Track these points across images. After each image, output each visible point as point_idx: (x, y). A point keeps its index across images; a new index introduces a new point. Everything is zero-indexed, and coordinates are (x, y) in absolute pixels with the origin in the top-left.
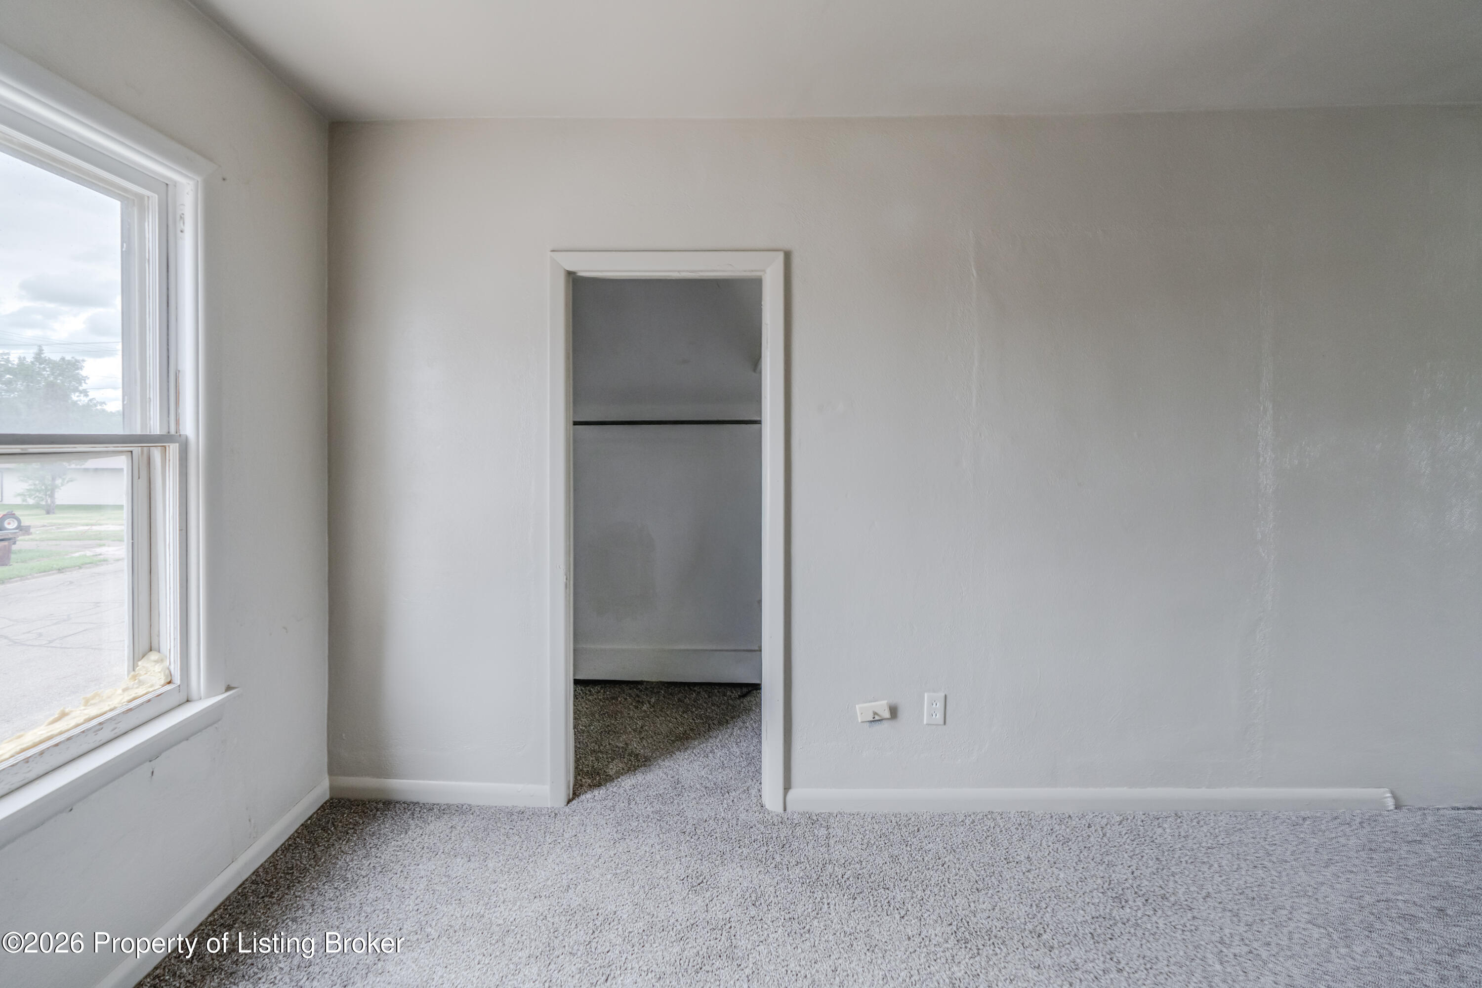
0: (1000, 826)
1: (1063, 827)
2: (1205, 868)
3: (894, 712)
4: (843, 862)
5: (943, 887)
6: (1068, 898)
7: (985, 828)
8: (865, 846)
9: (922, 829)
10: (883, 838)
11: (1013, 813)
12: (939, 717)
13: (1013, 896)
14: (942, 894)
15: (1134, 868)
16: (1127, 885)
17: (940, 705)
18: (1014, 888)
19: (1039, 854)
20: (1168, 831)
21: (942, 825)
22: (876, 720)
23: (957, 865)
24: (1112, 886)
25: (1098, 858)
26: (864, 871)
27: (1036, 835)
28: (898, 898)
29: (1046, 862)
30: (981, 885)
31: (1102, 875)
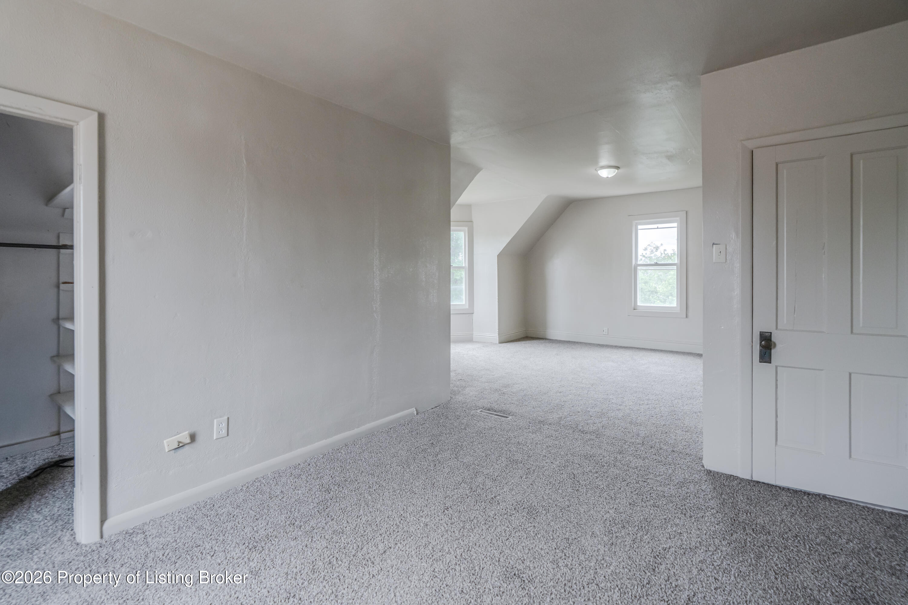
0: (263, 483)
1: (297, 470)
2: (360, 462)
3: (193, 438)
4: (162, 547)
5: (236, 528)
6: (304, 501)
7: (255, 488)
8: (176, 531)
9: (216, 504)
10: (190, 520)
11: (269, 474)
12: (224, 432)
13: (277, 513)
14: (236, 531)
15: (332, 474)
16: (330, 483)
17: (224, 425)
18: (276, 509)
19: (287, 488)
20: (343, 453)
21: (228, 497)
22: (181, 446)
23: (242, 513)
24: (323, 486)
25: (315, 477)
26: (179, 544)
27: (284, 480)
28: (208, 547)
29: (291, 490)
30: (258, 516)
31: (318, 483)
